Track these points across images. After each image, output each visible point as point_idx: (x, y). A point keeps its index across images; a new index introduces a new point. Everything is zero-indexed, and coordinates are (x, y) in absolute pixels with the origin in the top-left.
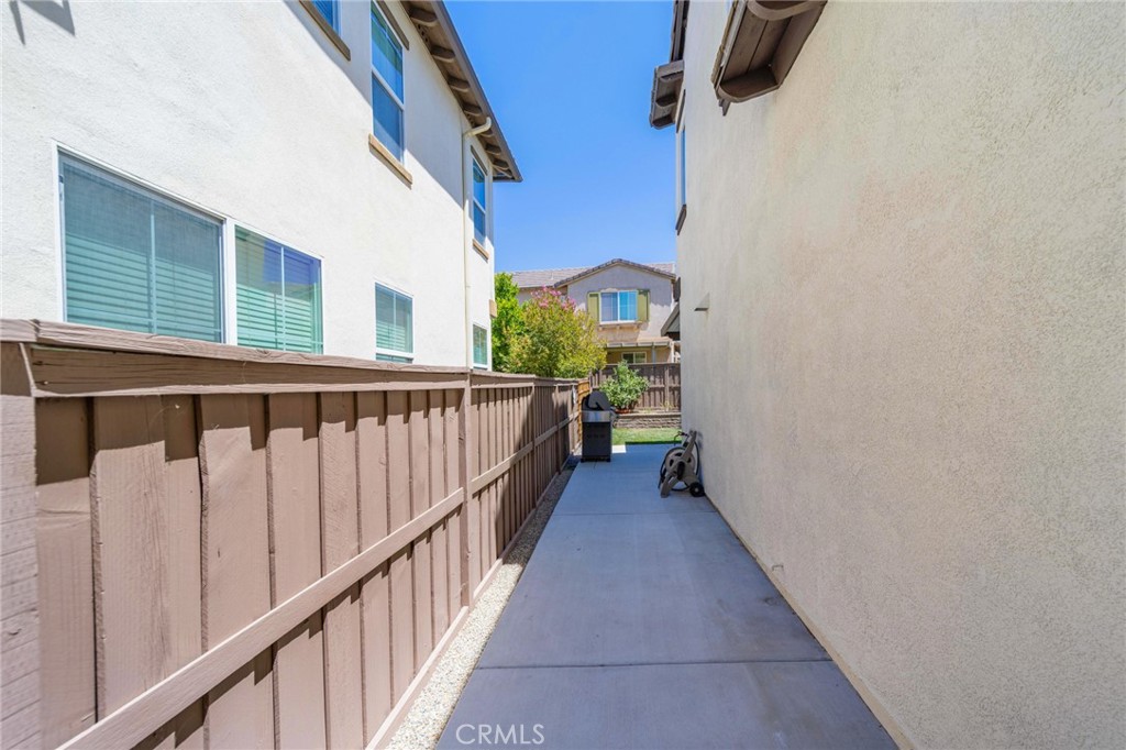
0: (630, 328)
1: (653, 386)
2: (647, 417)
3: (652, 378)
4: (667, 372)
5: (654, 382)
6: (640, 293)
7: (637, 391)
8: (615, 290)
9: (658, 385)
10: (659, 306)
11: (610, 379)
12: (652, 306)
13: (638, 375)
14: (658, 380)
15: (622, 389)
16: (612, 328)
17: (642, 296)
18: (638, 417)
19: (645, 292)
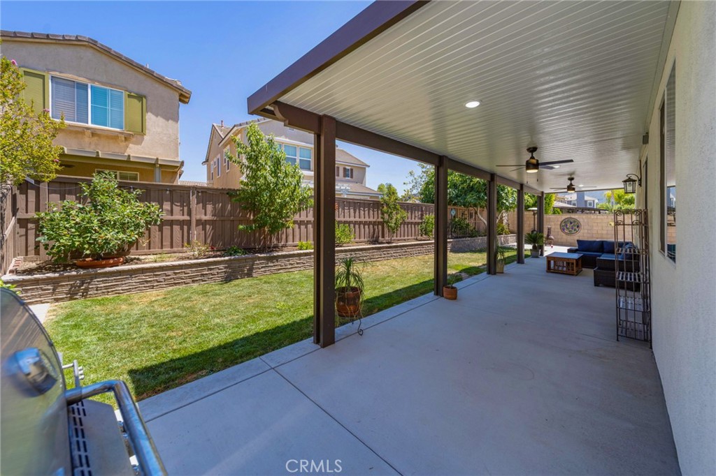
0: (113, 137)
1: (170, 218)
2: (161, 268)
3: (167, 206)
4: (193, 199)
5: (172, 213)
6: (130, 96)
7: (137, 226)
8: (82, 80)
9: (178, 216)
10: (161, 120)
11: (70, 201)
12: (149, 117)
13: (140, 198)
14: (177, 209)
15: (102, 223)
16: (79, 132)
17: (135, 101)
18: (143, 271)
19: (140, 97)
